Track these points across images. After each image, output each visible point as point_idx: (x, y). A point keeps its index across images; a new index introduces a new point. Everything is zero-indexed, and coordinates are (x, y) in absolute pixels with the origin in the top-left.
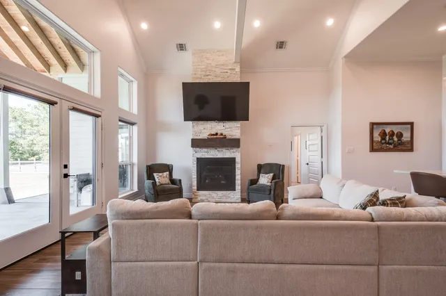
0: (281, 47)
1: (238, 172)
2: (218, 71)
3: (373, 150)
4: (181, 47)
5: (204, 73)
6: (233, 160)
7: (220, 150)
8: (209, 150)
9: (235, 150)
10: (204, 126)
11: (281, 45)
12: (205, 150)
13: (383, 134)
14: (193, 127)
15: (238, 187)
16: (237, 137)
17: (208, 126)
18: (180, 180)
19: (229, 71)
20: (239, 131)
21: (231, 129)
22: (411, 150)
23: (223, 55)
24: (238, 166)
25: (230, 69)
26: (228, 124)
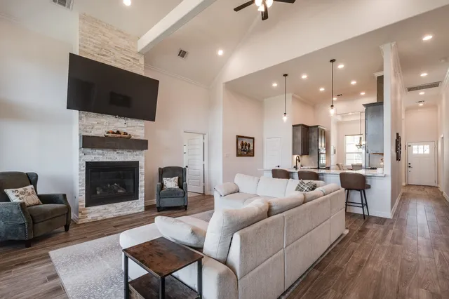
0: (183, 56)
2: (118, 56)
3: (238, 155)
5: (97, 50)
6: (135, 165)
7: (120, 151)
8: (105, 152)
9: (138, 152)
11: (182, 54)
12: (99, 151)
13: (242, 144)
14: (80, 118)
15: (141, 195)
16: (141, 138)
17: (104, 120)
18: (65, 195)
19: (131, 60)
20: (143, 131)
21: (135, 128)
22: (253, 156)
23: (124, 38)
24: (142, 171)
25: (134, 59)
26: (131, 122)
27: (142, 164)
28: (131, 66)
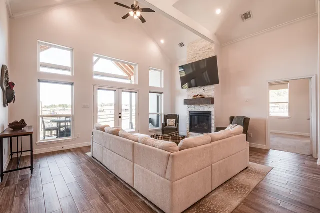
0: (246, 19)
1: (213, 122)
2: (201, 53)
4: (182, 45)
5: (193, 57)
6: (209, 113)
7: (202, 106)
8: (196, 106)
9: (211, 106)
10: (192, 91)
12: (193, 106)
16: (212, 97)
17: (196, 90)
19: (208, 51)
20: (214, 92)
21: (208, 91)
24: (213, 117)
25: (208, 49)
26: (207, 88)
27: (213, 113)
28: (207, 55)
